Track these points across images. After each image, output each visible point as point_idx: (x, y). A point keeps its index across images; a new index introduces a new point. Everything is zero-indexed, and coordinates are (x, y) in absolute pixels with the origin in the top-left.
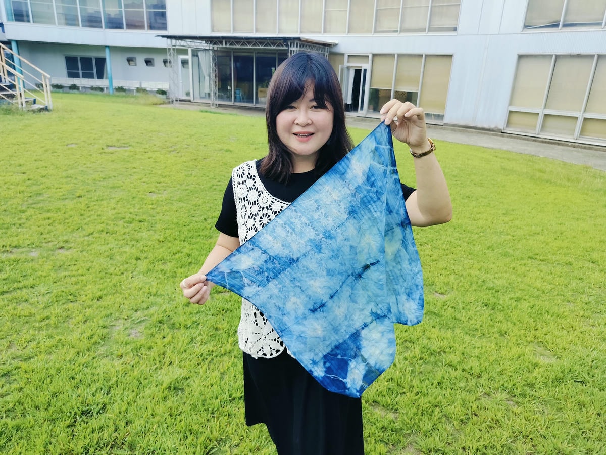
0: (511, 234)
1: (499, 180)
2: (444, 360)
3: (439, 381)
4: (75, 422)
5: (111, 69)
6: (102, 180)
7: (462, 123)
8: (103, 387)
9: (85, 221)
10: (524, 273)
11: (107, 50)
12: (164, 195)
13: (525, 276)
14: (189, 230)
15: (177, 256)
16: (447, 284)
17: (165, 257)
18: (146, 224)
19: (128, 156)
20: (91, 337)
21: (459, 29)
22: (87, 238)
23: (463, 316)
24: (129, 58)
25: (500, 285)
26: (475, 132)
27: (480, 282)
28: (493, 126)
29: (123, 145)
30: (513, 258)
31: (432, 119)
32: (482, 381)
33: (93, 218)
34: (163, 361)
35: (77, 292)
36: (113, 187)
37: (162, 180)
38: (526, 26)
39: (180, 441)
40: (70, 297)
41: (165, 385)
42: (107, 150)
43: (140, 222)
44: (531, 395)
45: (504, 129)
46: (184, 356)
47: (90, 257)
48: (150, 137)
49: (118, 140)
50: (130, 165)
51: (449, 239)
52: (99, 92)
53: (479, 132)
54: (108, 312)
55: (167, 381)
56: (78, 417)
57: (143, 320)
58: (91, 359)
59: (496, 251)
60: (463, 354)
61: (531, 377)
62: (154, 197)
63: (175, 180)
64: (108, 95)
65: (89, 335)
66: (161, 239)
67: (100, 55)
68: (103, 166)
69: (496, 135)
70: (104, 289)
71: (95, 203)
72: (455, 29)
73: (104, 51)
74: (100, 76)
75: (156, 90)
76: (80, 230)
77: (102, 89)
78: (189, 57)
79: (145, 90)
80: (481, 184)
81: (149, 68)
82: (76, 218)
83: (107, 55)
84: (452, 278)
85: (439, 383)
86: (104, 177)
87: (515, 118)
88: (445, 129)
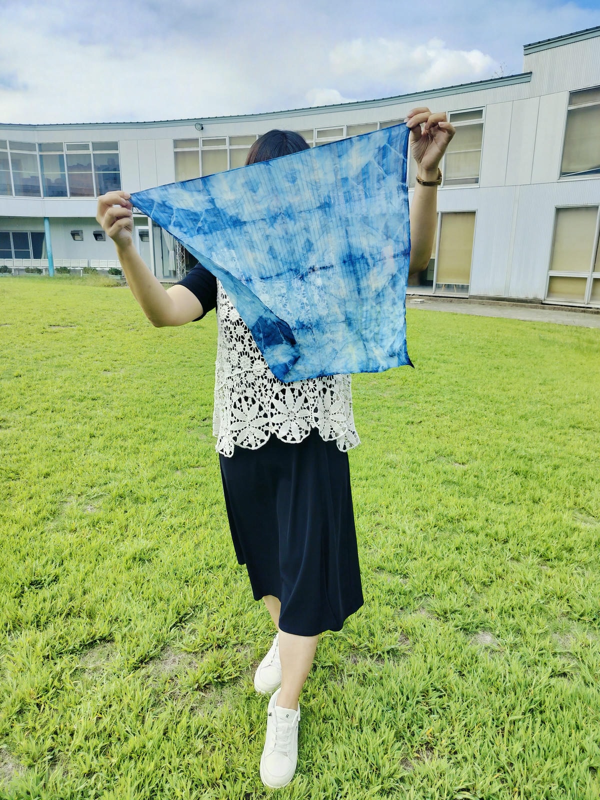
0: (549, 403)
1: (536, 351)
2: (464, 527)
3: (458, 546)
4: (23, 592)
5: (51, 246)
6: (45, 359)
7: (492, 294)
8: (54, 559)
9: (26, 401)
10: (564, 442)
11: (47, 223)
12: (122, 373)
13: (565, 445)
14: (154, 407)
15: (139, 432)
16: (470, 453)
17: (125, 433)
18: (100, 402)
19: (76, 335)
20: (37, 513)
21: (481, 181)
22: (29, 417)
23: (487, 484)
24: (74, 231)
25: (534, 453)
26: (509, 304)
27: (509, 451)
28: (531, 297)
29: (70, 324)
30: (551, 427)
31: (454, 291)
32: (509, 545)
33: (35, 397)
34: (125, 534)
35: (20, 470)
36: (59, 366)
37: (119, 357)
38: (563, 174)
39: (148, 608)
40: (12, 475)
41: (128, 556)
42: (49, 330)
43: (93, 399)
44: (568, 559)
45: (544, 300)
46: (151, 528)
47: (34, 436)
48: (103, 315)
49: (63, 319)
50: (79, 344)
51: (472, 409)
52: (36, 275)
53: (513, 305)
54: (58, 489)
55: (130, 552)
56: (26, 589)
57: (102, 495)
58: (39, 533)
59: (530, 420)
60: (487, 520)
61: (569, 542)
62: (109, 375)
63: (134, 358)
64: (48, 277)
65: (35, 510)
66: (120, 416)
67: (38, 229)
68: (45, 345)
69: (536, 307)
70: (52, 466)
71: (36, 382)
72: (477, 181)
73: (43, 224)
74: (38, 255)
75: (108, 269)
76: (20, 409)
77: (39, 271)
78: (149, 228)
79: (94, 270)
80: (514, 355)
81: (100, 243)
82: (15, 397)
83: (46, 228)
84: (475, 447)
85: (457, 549)
86: (47, 356)
87: (558, 285)
88: (470, 303)
